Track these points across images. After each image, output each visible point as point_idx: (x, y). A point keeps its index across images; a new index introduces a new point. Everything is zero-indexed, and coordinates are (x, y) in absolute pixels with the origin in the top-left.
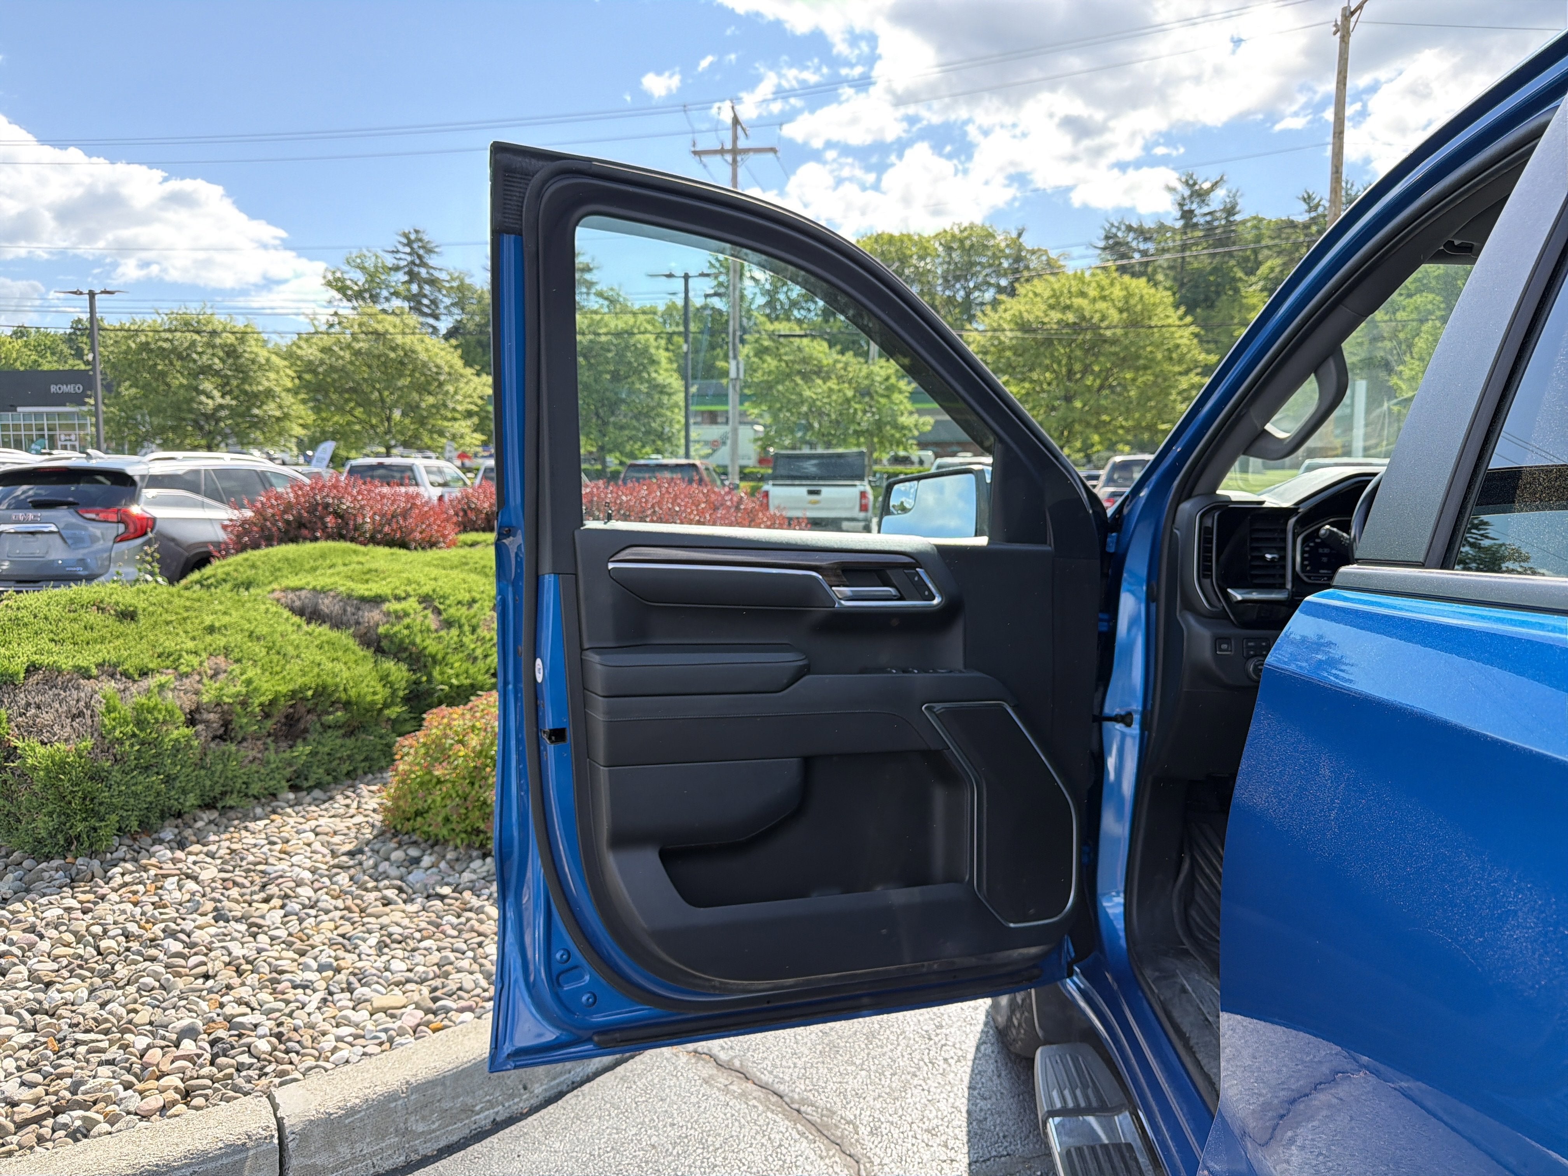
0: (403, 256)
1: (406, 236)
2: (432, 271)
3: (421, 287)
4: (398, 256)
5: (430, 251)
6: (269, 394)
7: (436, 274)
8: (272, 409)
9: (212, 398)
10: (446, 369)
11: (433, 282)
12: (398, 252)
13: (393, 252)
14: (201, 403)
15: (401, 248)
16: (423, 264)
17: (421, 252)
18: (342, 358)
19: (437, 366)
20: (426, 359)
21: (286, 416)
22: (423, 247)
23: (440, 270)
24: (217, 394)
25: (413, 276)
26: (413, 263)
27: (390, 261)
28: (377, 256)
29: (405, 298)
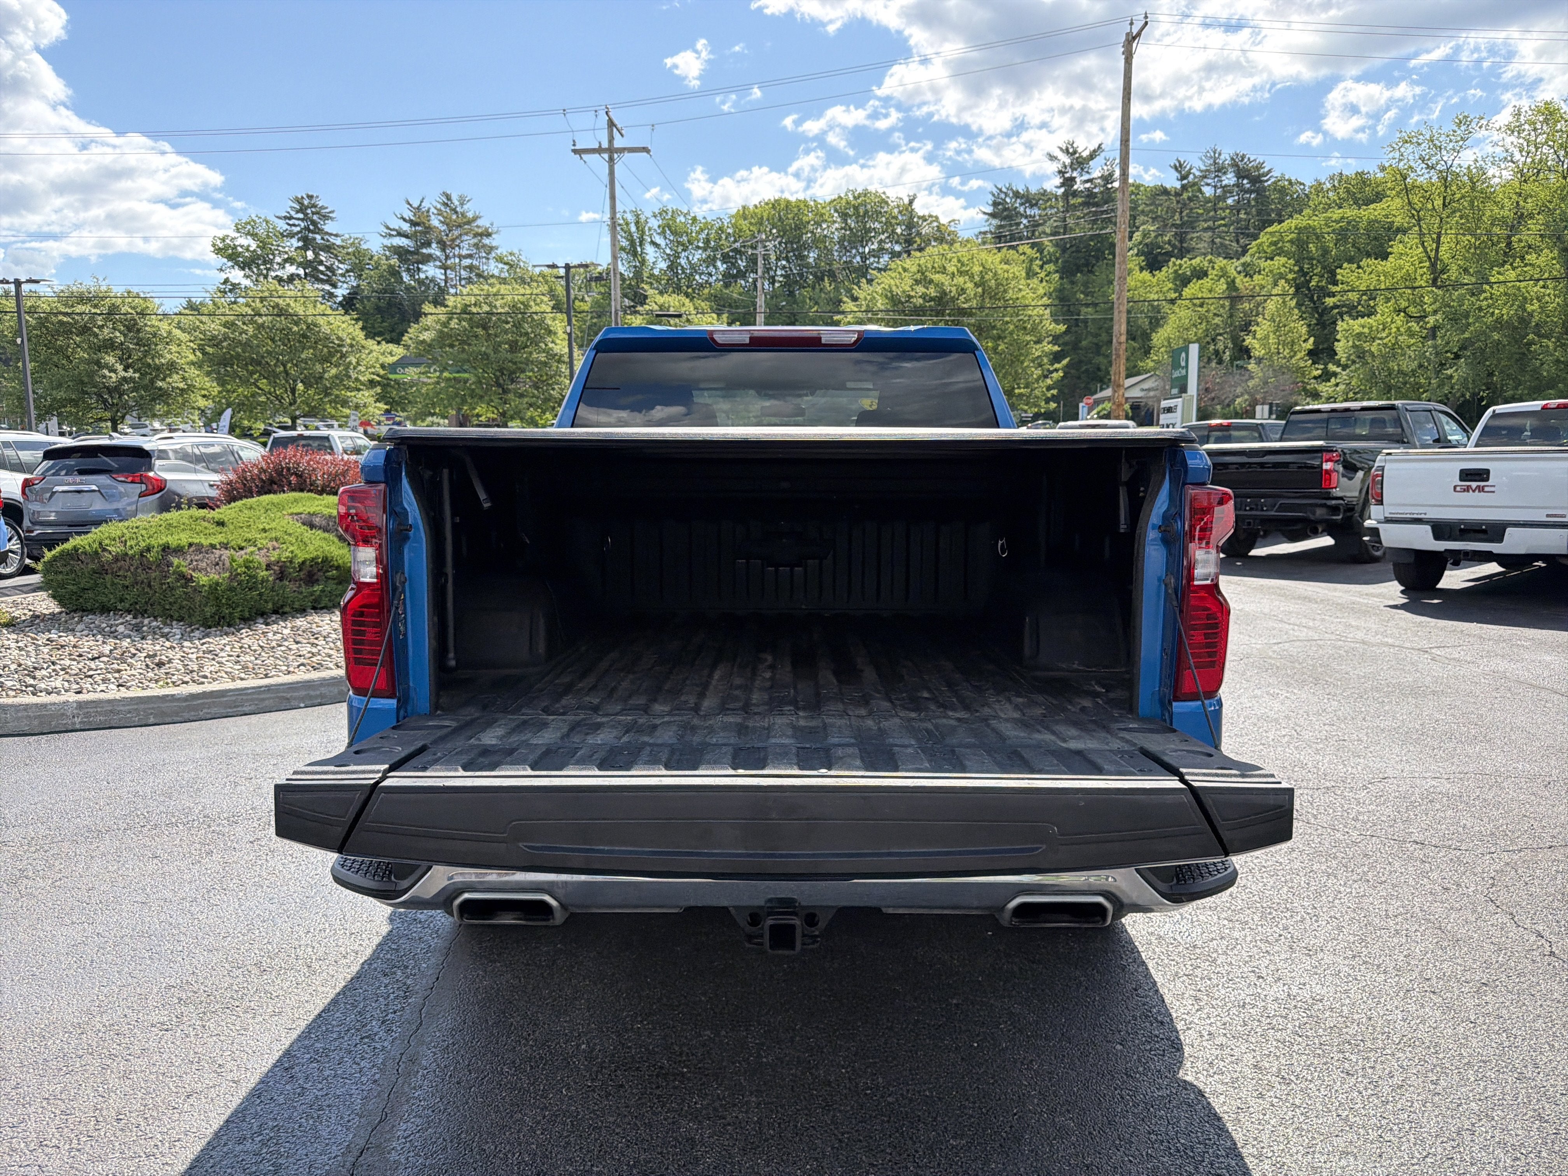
0: (297, 222)
1: (299, 201)
2: (326, 237)
3: (317, 255)
4: (291, 222)
5: (325, 217)
6: (172, 367)
7: (332, 239)
8: (176, 380)
9: (115, 371)
10: (349, 341)
11: (328, 248)
12: (291, 218)
13: (285, 218)
14: (104, 377)
15: (293, 213)
16: (319, 231)
17: (315, 217)
18: (245, 332)
19: (339, 338)
20: (328, 332)
21: (191, 388)
22: (317, 213)
23: (336, 235)
24: (120, 367)
25: (307, 243)
26: (307, 228)
27: (282, 225)
28: (267, 222)
29: (300, 265)
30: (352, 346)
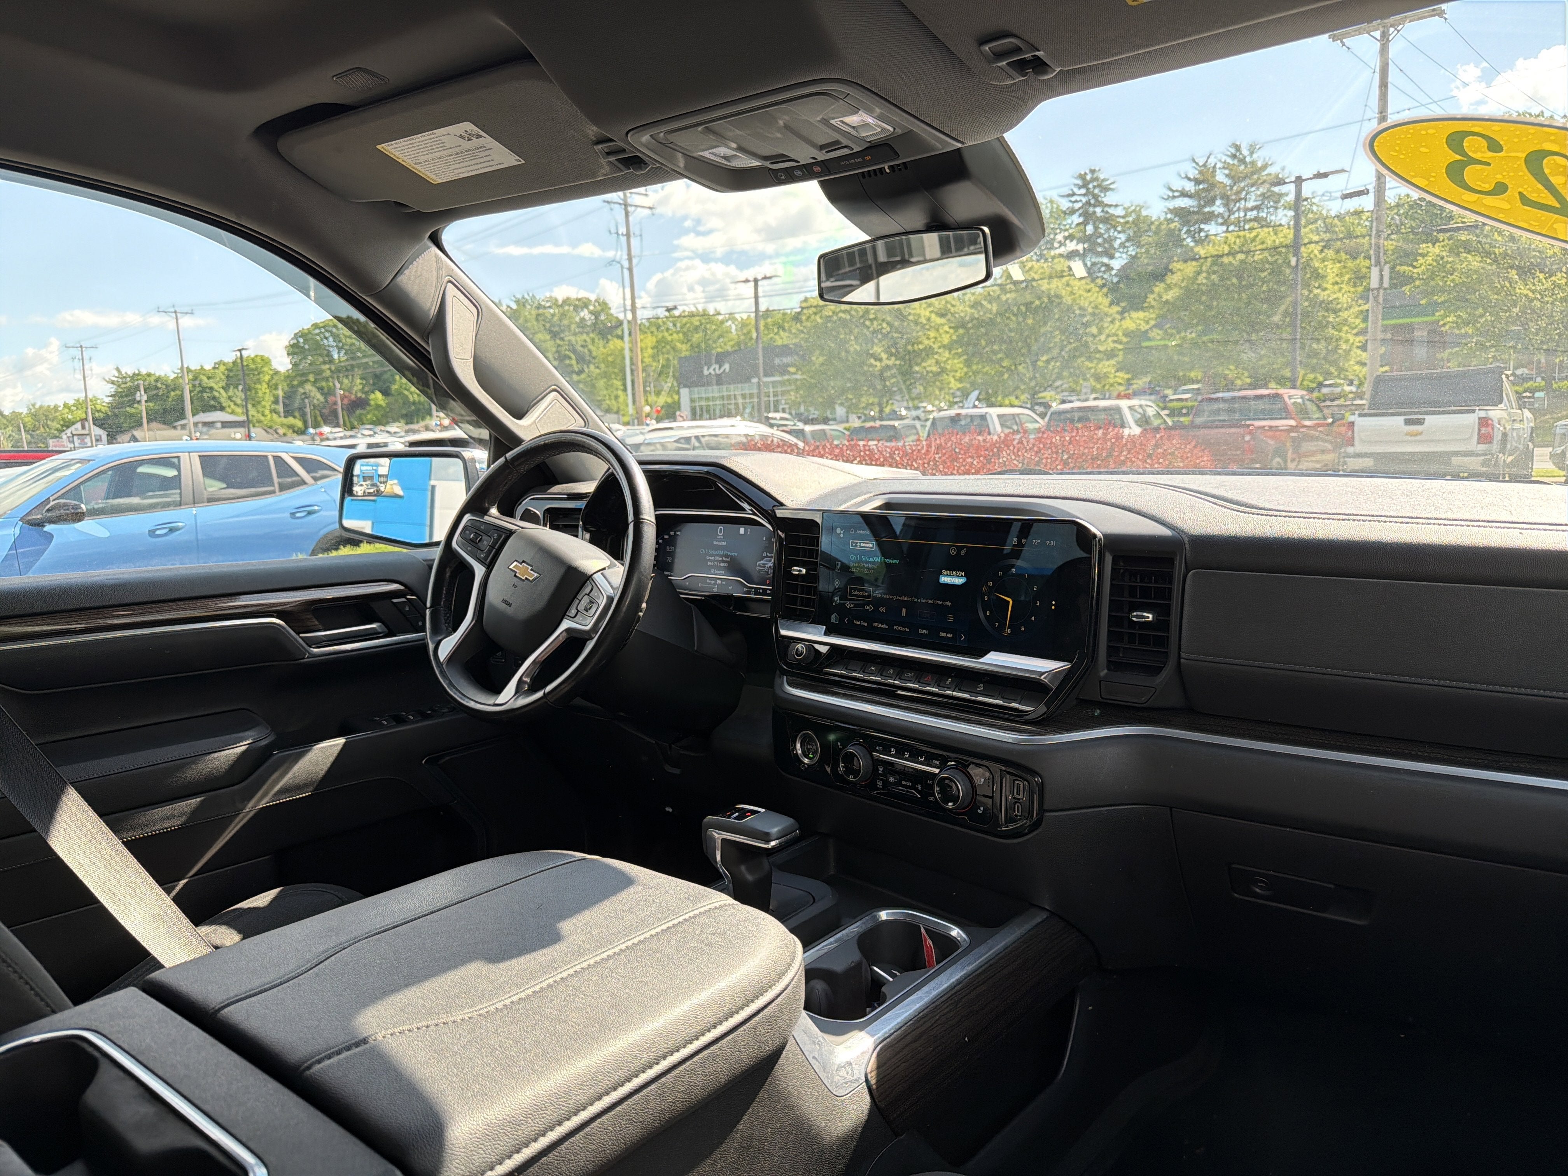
0: (1078, 198)
1: (1082, 177)
2: (1106, 209)
3: (1096, 228)
4: (1073, 199)
5: (1106, 189)
6: (929, 352)
7: (1111, 211)
8: (930, 365)
9: (880, 360)
11: (1108, 220)
12: (1074, 194)
13: (1069, 195)
14: (871, 365)
15: (1076, 190)
16: (1099, 203)
17: (1096, 191)
18: (990, 311)
21: (943, 371)
22: (1099, 186)
23: (1116, 206)
24: (884, 356)
25: (1088, 217)
26: (1088, 203)
27: (1065, 204)
28: (1051, 202)
29: (1080, 241)
30: (1093, 314)
